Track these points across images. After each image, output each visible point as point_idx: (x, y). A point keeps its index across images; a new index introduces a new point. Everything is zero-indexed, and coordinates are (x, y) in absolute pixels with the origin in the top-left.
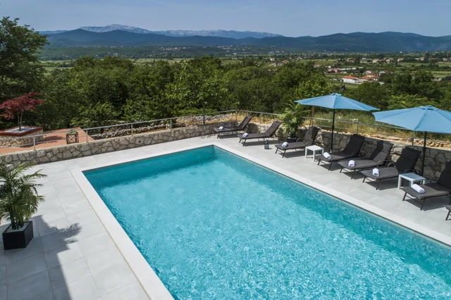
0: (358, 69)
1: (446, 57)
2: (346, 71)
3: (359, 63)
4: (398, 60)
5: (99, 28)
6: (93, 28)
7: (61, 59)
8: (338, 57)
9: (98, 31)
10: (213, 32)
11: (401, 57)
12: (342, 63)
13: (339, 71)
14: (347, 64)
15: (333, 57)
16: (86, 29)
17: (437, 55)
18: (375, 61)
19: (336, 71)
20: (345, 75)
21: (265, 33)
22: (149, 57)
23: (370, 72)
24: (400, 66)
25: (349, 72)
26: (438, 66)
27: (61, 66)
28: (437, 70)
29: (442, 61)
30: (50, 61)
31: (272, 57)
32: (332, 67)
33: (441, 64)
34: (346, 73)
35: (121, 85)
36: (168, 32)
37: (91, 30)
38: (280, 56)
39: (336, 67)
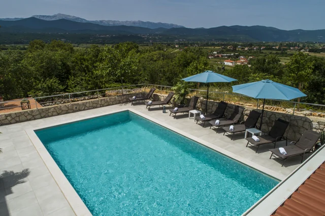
0: (234, 55)
1: (292, 47)
2: (227, 56)
3: (236, 50)
4: (262, 48)
5: (48, 16)
6: (44, 16)
7: (21, 43)
8: (222, 45)
9: (48, 19)
10: (134, 23)
11: (264, 46)
12: (224, 50)
13: (222, 56)
14: (228, 51)
15: (218, 45)
16: (38, 18)
17: (287, 44)
18: (246, 49)
19: (220, 56)
20: (226, 59)
21: (172, 25)
22: (88, 43)
23: (243, 57)
24: (262, 53)
25: (229, 57)
26: (286, 53)
27: (22, 49)
28: (286, 57)
29: (290, 49)
30: (13, 45)
31: (177, 44)
32: (218, 53)
33: (289, 52)
34: (226, 57)
35: (64, 64)
36: (101, 22)
37: (42, 18)
38: (182, 44)
39: (220, 53)
